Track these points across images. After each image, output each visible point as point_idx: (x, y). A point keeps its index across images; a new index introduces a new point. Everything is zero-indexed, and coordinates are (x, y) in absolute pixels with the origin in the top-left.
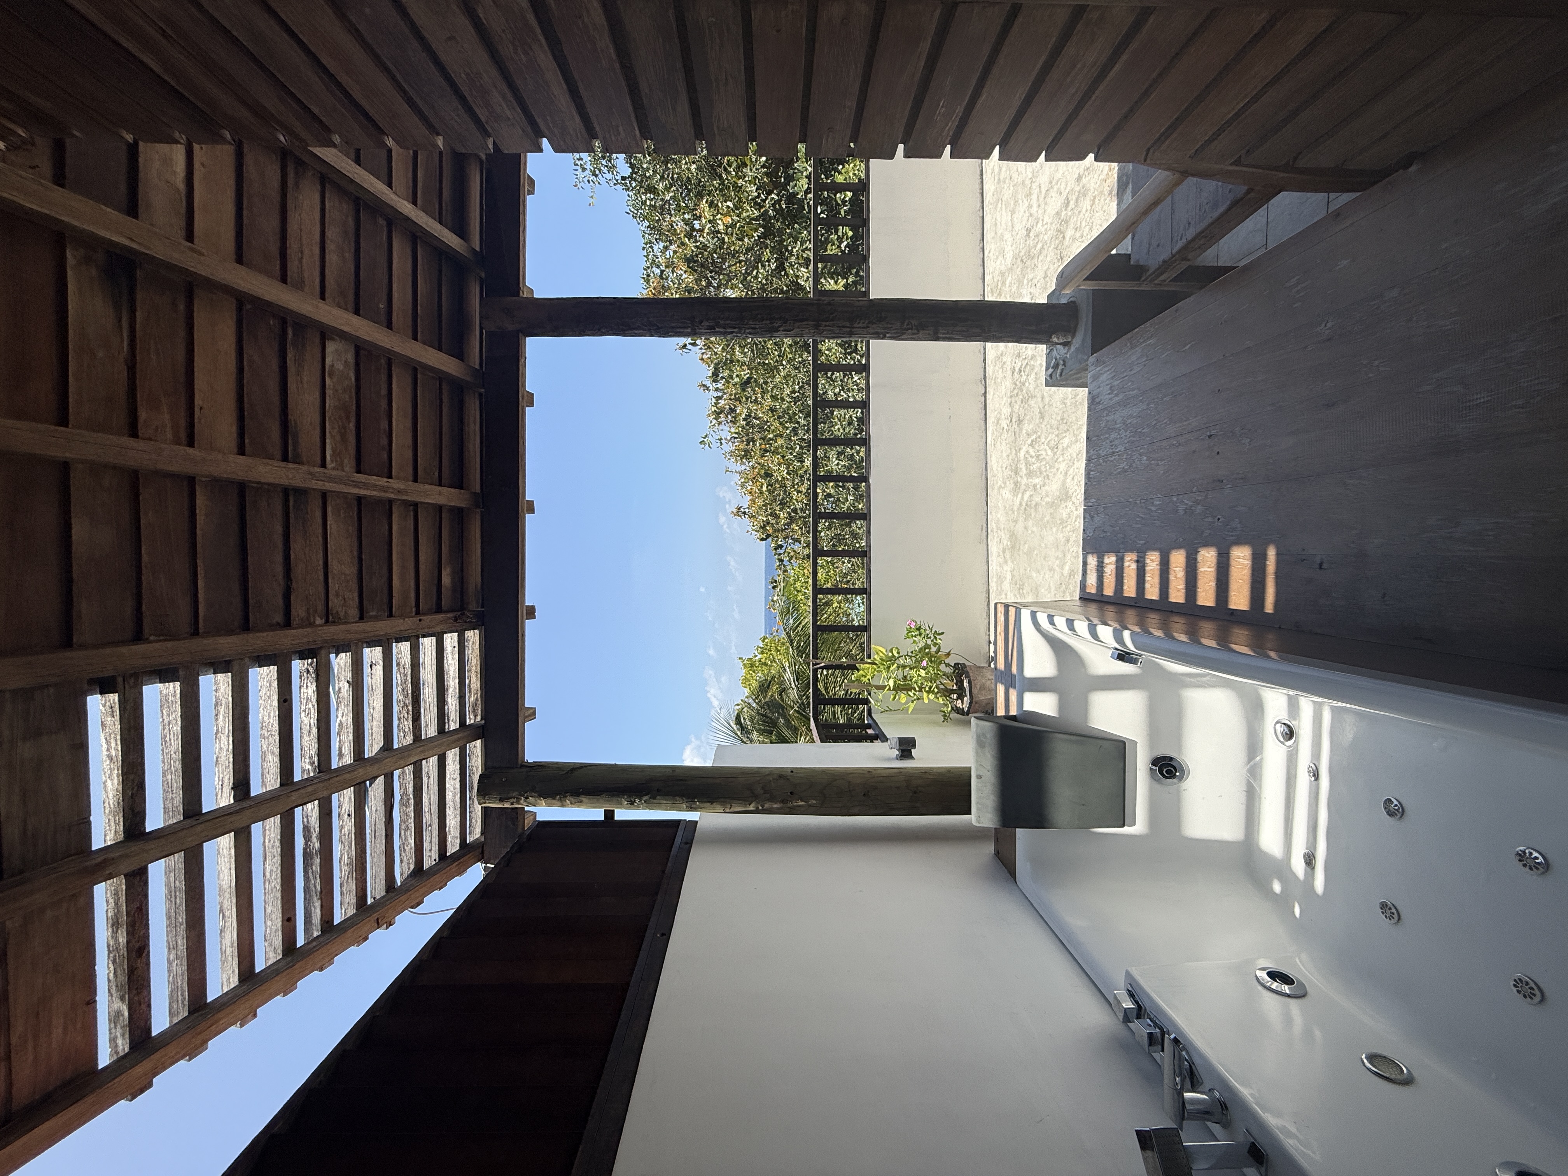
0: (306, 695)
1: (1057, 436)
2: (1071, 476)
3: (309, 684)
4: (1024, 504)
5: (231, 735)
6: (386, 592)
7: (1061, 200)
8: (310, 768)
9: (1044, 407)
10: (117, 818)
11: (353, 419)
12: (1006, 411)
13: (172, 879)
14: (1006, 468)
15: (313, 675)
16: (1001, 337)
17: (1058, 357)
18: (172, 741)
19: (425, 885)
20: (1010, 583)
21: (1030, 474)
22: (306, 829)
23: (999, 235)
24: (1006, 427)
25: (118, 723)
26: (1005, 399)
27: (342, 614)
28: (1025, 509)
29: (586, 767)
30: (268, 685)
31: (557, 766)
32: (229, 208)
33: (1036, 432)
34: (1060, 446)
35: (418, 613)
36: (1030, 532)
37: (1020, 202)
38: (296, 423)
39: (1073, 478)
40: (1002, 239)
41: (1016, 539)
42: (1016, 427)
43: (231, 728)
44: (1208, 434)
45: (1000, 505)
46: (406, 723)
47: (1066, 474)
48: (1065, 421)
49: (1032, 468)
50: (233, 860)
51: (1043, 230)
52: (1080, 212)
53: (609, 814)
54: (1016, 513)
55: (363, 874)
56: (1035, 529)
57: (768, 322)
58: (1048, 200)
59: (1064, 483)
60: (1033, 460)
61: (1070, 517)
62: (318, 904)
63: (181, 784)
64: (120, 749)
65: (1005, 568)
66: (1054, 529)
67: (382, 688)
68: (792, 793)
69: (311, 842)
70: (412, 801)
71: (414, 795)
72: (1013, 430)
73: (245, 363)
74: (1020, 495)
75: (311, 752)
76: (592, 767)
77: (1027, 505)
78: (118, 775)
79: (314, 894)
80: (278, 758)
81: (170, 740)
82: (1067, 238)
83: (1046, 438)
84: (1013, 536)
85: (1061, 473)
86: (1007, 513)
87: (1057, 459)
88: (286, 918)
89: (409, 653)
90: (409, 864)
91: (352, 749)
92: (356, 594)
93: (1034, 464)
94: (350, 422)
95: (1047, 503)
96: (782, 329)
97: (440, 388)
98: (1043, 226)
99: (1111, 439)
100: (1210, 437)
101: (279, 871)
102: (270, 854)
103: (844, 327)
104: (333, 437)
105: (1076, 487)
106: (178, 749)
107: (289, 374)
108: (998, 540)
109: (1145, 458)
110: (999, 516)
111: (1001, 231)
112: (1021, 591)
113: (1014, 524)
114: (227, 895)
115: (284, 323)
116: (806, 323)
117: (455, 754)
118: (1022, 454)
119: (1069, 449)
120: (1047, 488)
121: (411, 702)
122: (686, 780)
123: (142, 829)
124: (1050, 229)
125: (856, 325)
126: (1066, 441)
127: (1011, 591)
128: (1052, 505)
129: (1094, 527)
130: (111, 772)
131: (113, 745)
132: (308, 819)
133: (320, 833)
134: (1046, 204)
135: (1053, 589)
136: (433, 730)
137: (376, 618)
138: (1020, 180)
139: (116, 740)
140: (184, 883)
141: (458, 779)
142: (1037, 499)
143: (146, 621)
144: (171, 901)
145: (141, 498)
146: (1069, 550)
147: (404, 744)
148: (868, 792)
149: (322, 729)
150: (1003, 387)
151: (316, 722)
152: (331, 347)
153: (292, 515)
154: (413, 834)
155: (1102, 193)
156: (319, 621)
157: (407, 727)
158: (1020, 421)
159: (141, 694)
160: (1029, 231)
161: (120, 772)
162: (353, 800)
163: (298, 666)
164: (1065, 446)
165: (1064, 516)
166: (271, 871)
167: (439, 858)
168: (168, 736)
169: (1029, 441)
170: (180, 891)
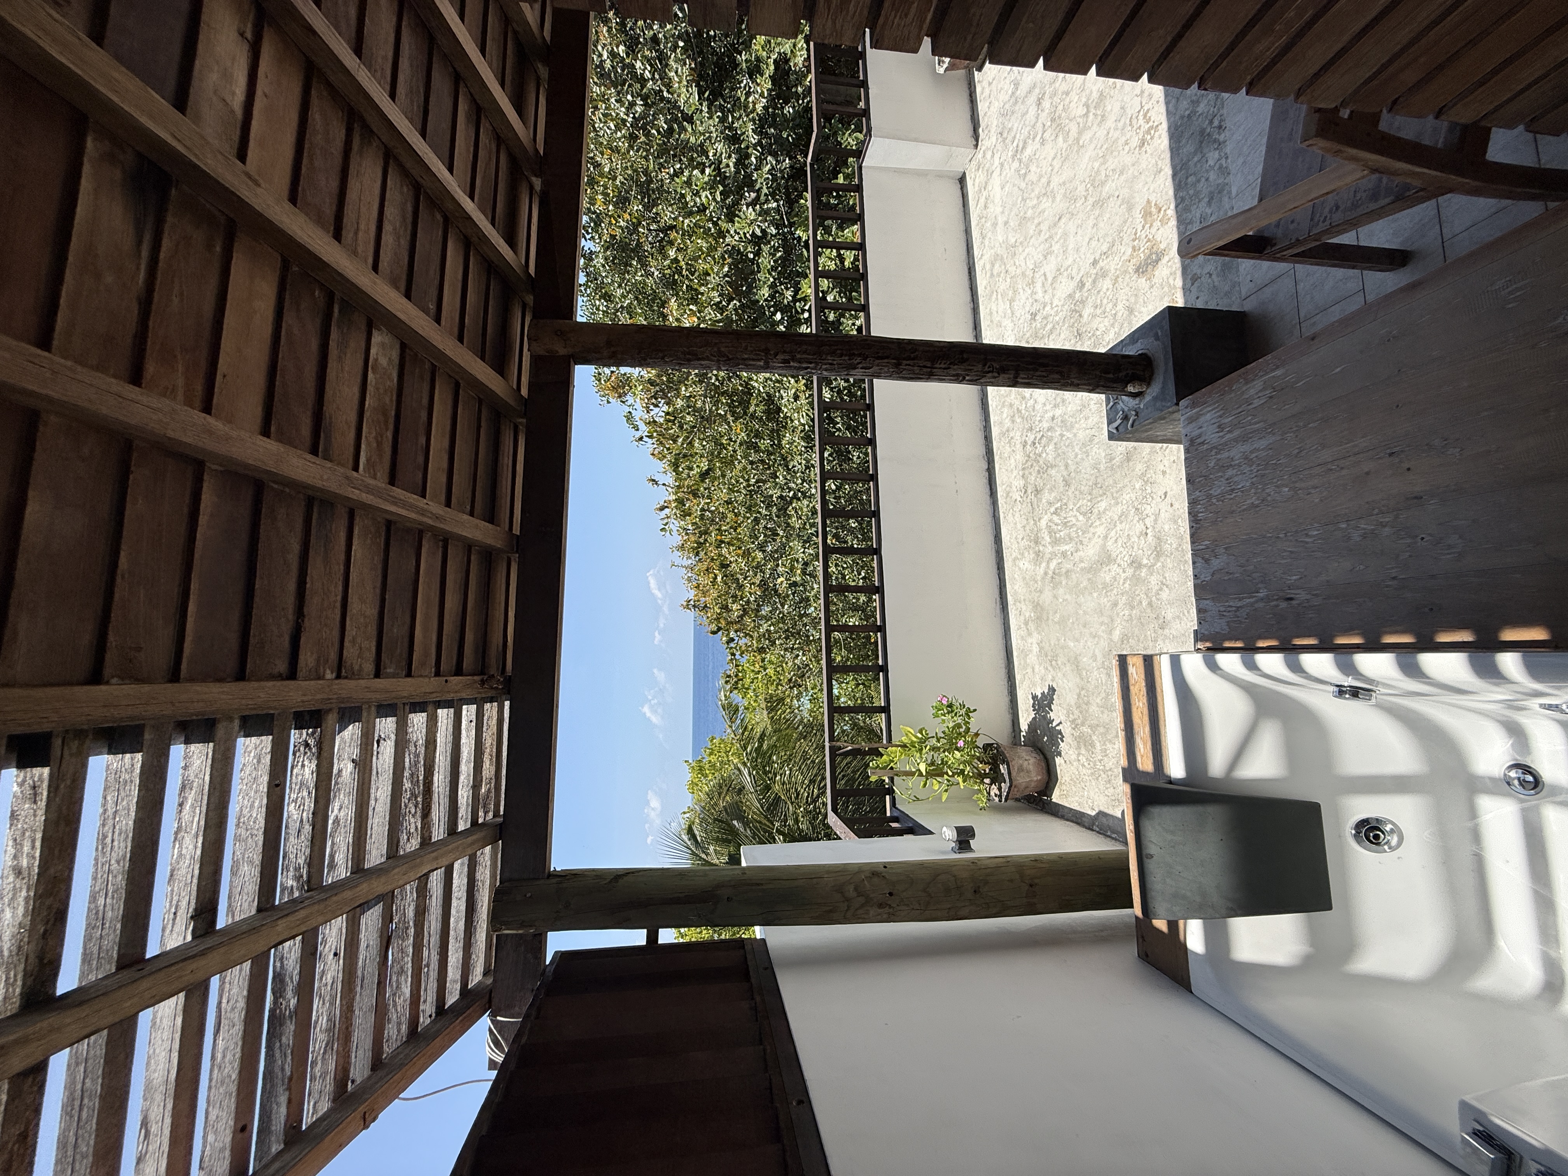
0: (300, 778)
1: (1090, 501)
2: (1114, 539)
3: (306, 763)
4: (1051, 573)
5: (201, 833)
6: (406, 644)
7: (1073, 285)
8: (295, 884)
9: (1069, 475)
10: (12, 974)
11: (391, 427)
12: (1020, 483)
13: (80, 1076)
14: (1023, 539)
15: (314, 750)
16: (1078, 385)
17: (1126, 409)
18: (116, 843)
19: (424, 1055)
20: (1038, 656)
21: (1056, 542)
22: (279, 978)
23: (995, 322)
24: (1019, 499)
25: (41, 813)
26: (1015, 473)
27: (356, 668)
28: (1052, 578)
29: (633, 873)
30: (255, 761)
31: (594, 873)
32: (288, 152)
33: (1061, 500)
34: (1095, 511)
35: (438, 674)
36: (1061, 600)
37: (1021, 291)
38: (331, 418)
39: (1116, 541)
40: (999, 325)
41: (1042, 609)
42: (1033, 497)
43: (202, 823)
44: (1388, 451)
45: (1016, 576)
46: (412, 820)
47: (1106, 537)
48: (1099, 486)
49: (1058, 536)
50: (177, 1036)
51: (1052, 312)
52: (1099, 292)
53: (652, 937)
54: (1040, 583)
55: (346, 1044)
56: (1068, 597)
57: (847, 358)
58: (1056, 285)
59: (1104, 546)
60: (1059, 527)
61: (1115, 580)
62: (283, 1099)
63: (121, 912)
64: (38, 854)
65: (1030, 641)
66: (1095, 595)
67: (391, 772)
68: (891, 894)
69: (284, 999)
70: (413, 930)
71: (415, 921)
72: (1029, 500)
73: (283, 333)
74: (1044, 565)
75: (299, 860)
76: (641, 873)
77: (1054, 573)
78: (27, 899)
79: (280, 1082)
80: (258, 869)
81: (113, 841)
82: (1085, 316)
83: (1075, 505)
84: (1037, 606)
85: (1099, 537)
86: (1027, 584)
87: (1092, 524)
88: (240, 1126)
89: (425, 725)
90: (399, 1024)
91: (350, 857)
92: (374, 644)
93: (1060, 531)
94: (387, 430)
95: (1082, 569)
96: (860, 366)
97: (480, 411)
98: (1052, 308)
99: (1227, 477)
100: (1391, 454)
101: (239, 1049)
102: (227, 1022)
103: (925, 367)
104: (369, 444)
105: (1122, 549)
106: (124, 857)
107: (330, 361)
108: (1018, 612)
109: (1287, 489)
110: (1016, 587)
111: (998, 319)
112: (1054, 663)
113: (1037, 595)
114: (158, 1097)
115: (330, 297)
116: (886, 361)
117: (462, 864)
118: (1043, 523)
119: (1107, 513)
120: (1081, 553)
121: (421, 792)
122: (762, 884)
123: (51, 992)
124: (1062, 311)
125: (936, 366)
126: (1103, 505)
127: (1040, 664)
128: (1089, 570)
129: (1212, 571)
130: (14, 895)
131: (26, 849)
132: (282, 963)
133: (299, 983)
134: (1054, 289)
135: (1100, 657)
136: (441, 830)
137: (394, 676)
138: (1019, 271)
139: (33, 841)
140: (100, 1080)
141: (464, 899)
142: (1069, 566)
143: (110, 657)
144: (71, 1117)
145: (131, 477)
146: (1118, 614)
147: (408, 850)
148: (979, 887)
149: (318, 827)
150: (1012, 461)
151: (311, 816)
152: (377, 338)
153: (313, 531)
154: (410, 979)
155: (1126, 272)
156: (329, 675)
157: (413, 826)
158: (1037, 492)
159: (84, 766)
160: (1034, 316)
161: (32, 894)
162: (344, 931)
163: (295, 737)
164: (1101, 509)
165: (1108, 579)
166: (226, 1049)
167: (436, 1013)
168: (110, 835)
169: (1052, 510)
170: (90, 1097)
